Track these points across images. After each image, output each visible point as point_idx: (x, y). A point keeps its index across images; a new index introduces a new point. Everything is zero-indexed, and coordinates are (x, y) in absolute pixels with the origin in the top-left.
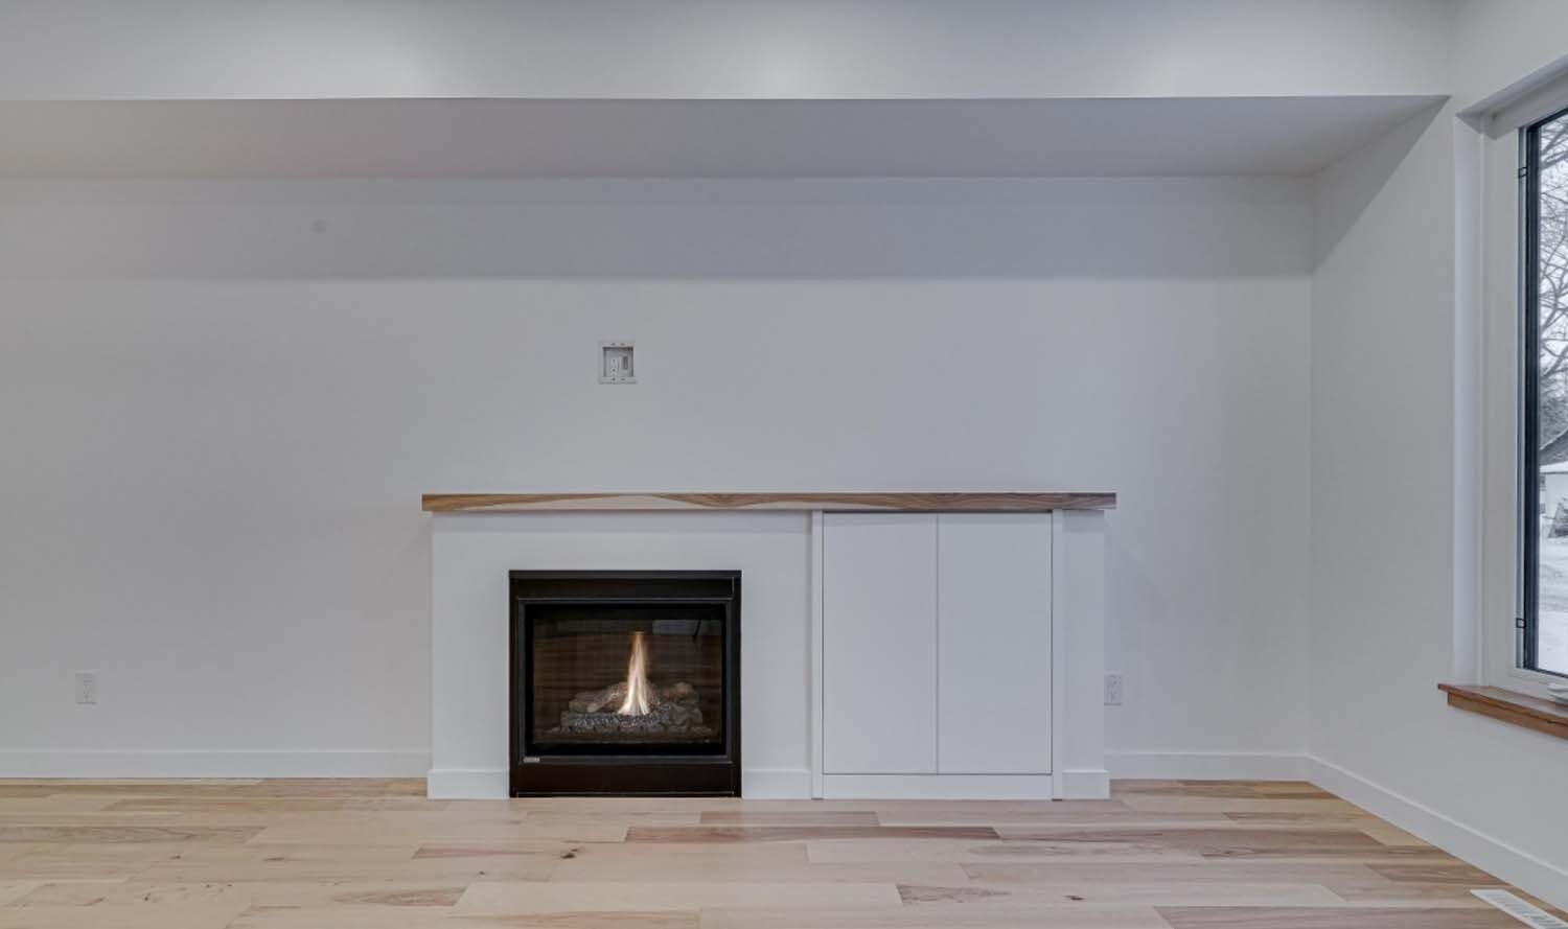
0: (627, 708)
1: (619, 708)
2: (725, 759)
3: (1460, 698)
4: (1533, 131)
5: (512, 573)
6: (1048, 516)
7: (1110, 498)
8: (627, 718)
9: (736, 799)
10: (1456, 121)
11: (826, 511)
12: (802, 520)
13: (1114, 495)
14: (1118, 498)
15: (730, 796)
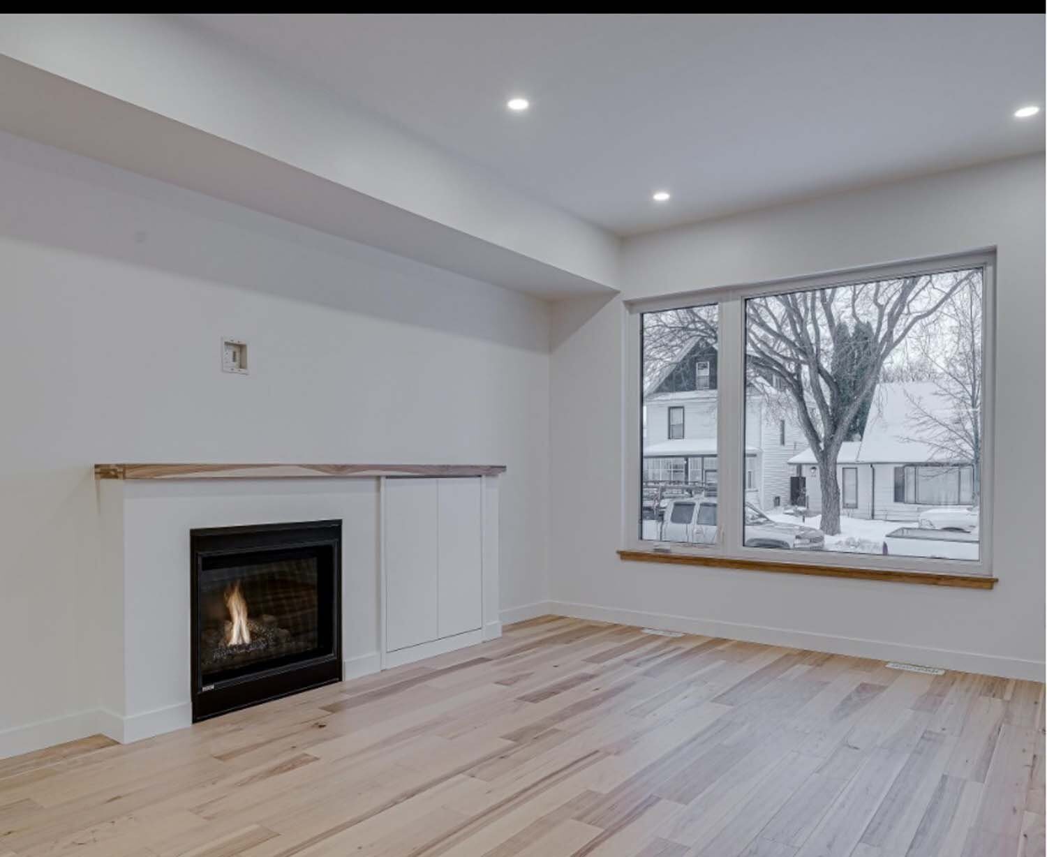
0: (234, 641)
1: (228, 642)
2: (331, 656)
3: (625, 555)
4: (642, 315)
5: (193, 532)
6: (478, 479)
7: (503, 468)
8: (233, 647)
9: (340, 683)
10: (622, 305)
11: (387, 477)
12: (373, 483)
13: (505, 467)
14: (507, 468)
15: (336, 682)
